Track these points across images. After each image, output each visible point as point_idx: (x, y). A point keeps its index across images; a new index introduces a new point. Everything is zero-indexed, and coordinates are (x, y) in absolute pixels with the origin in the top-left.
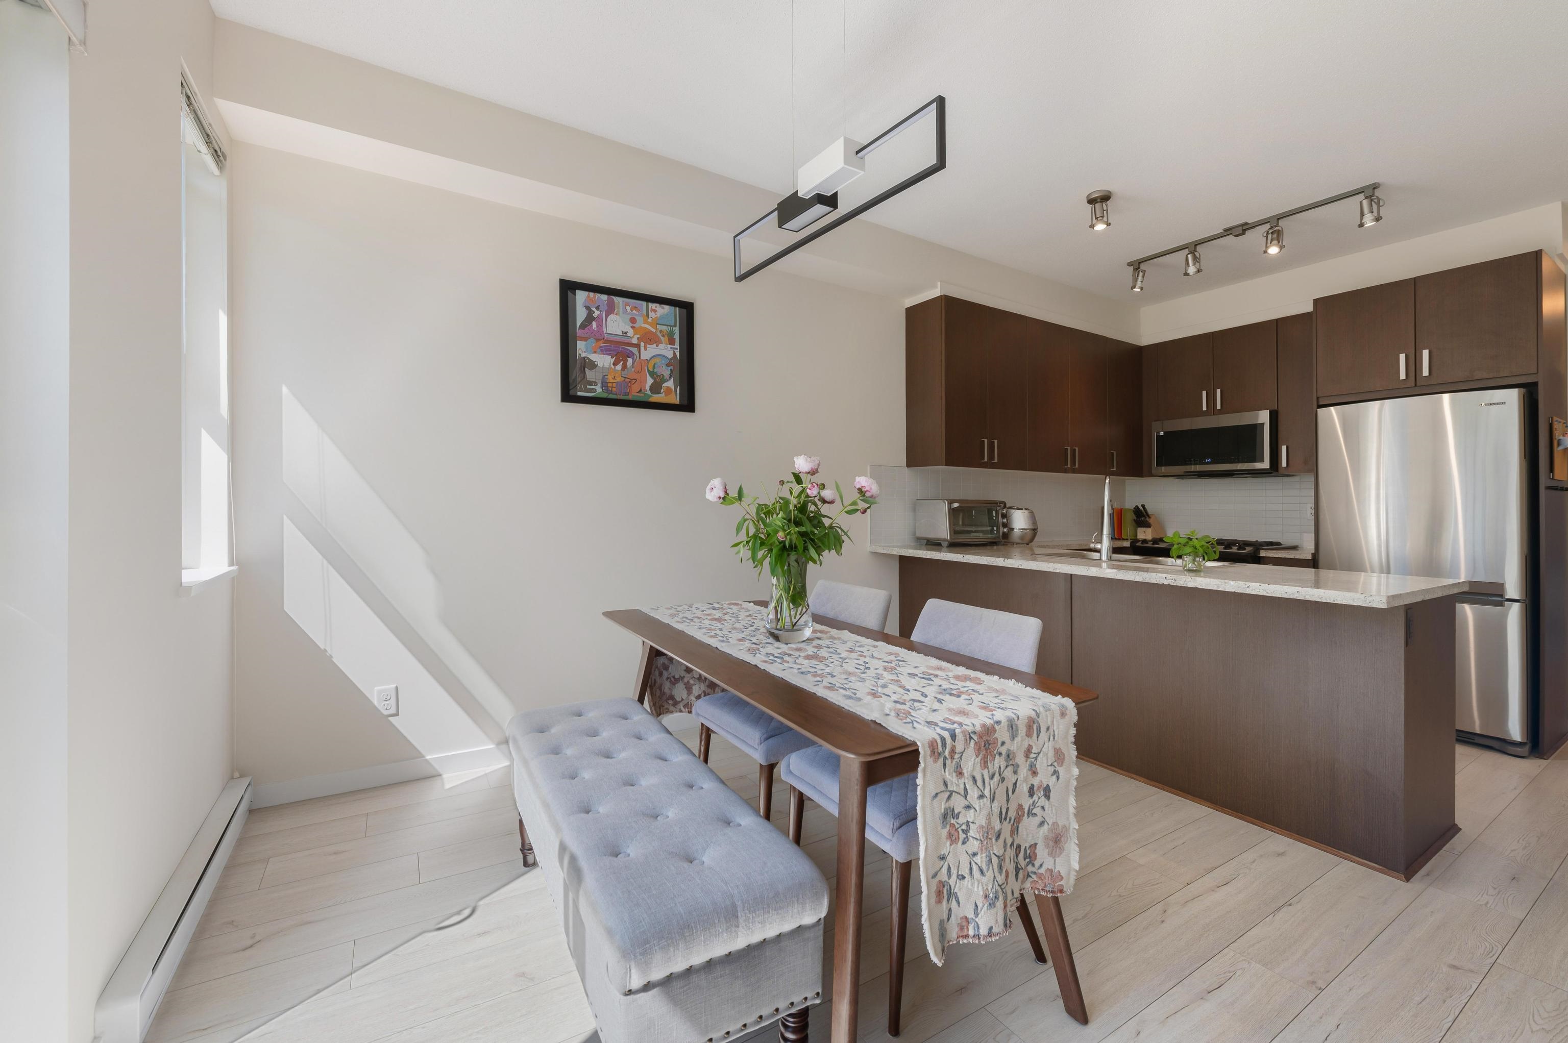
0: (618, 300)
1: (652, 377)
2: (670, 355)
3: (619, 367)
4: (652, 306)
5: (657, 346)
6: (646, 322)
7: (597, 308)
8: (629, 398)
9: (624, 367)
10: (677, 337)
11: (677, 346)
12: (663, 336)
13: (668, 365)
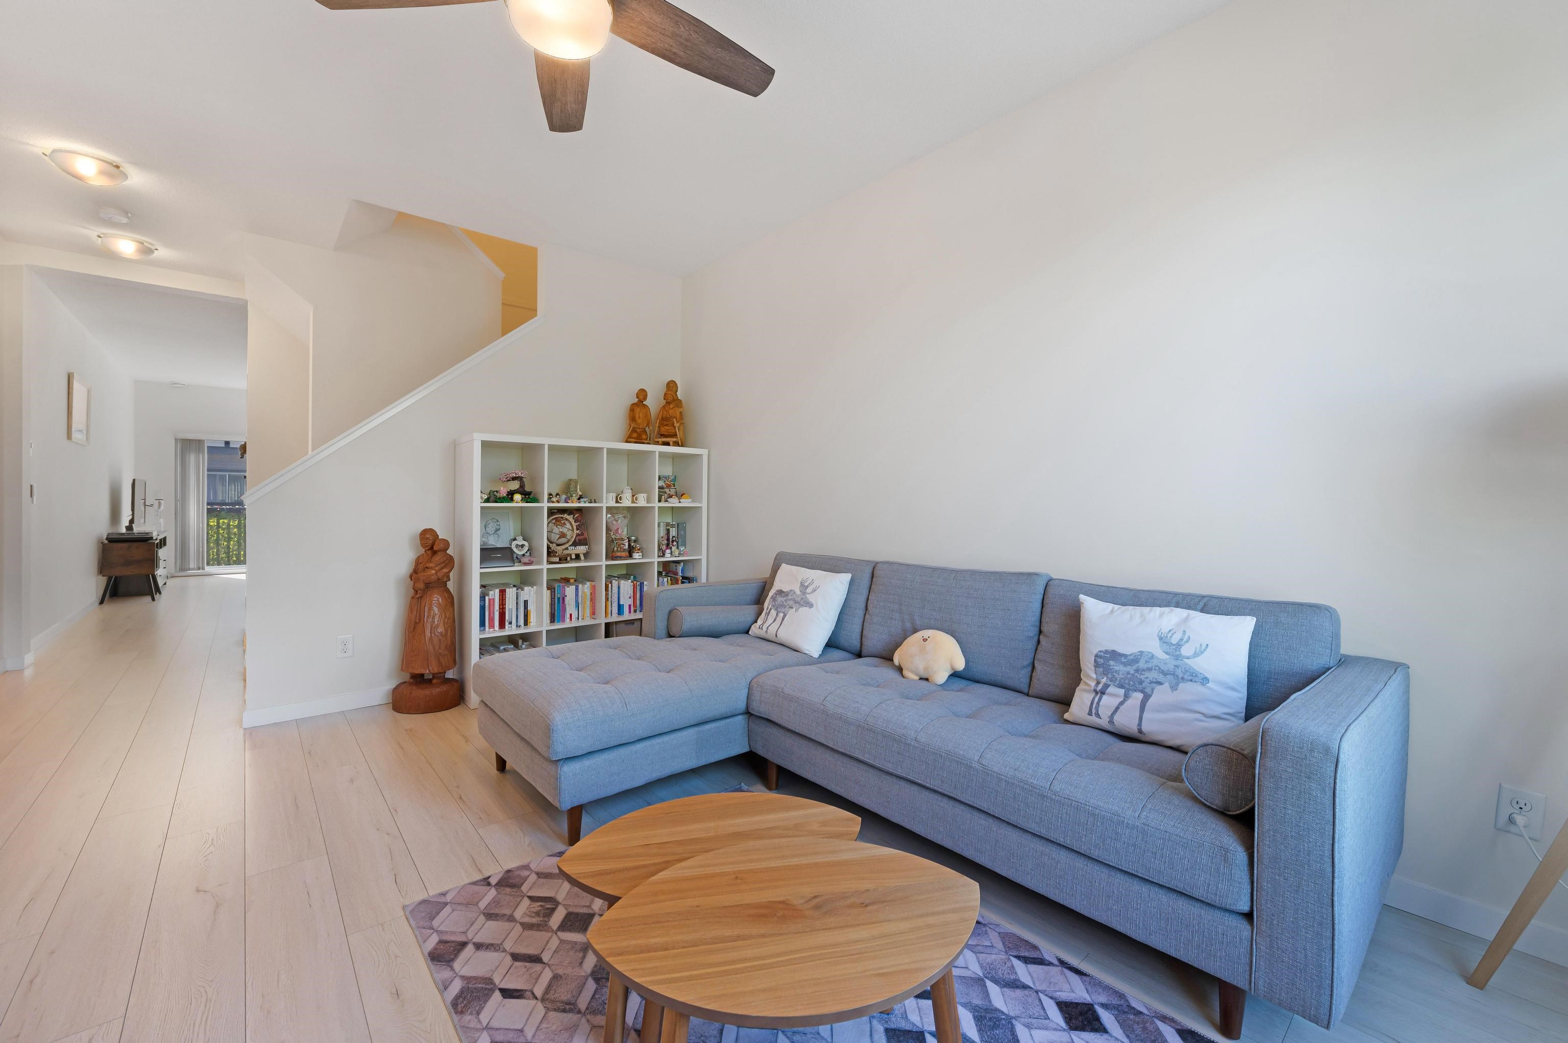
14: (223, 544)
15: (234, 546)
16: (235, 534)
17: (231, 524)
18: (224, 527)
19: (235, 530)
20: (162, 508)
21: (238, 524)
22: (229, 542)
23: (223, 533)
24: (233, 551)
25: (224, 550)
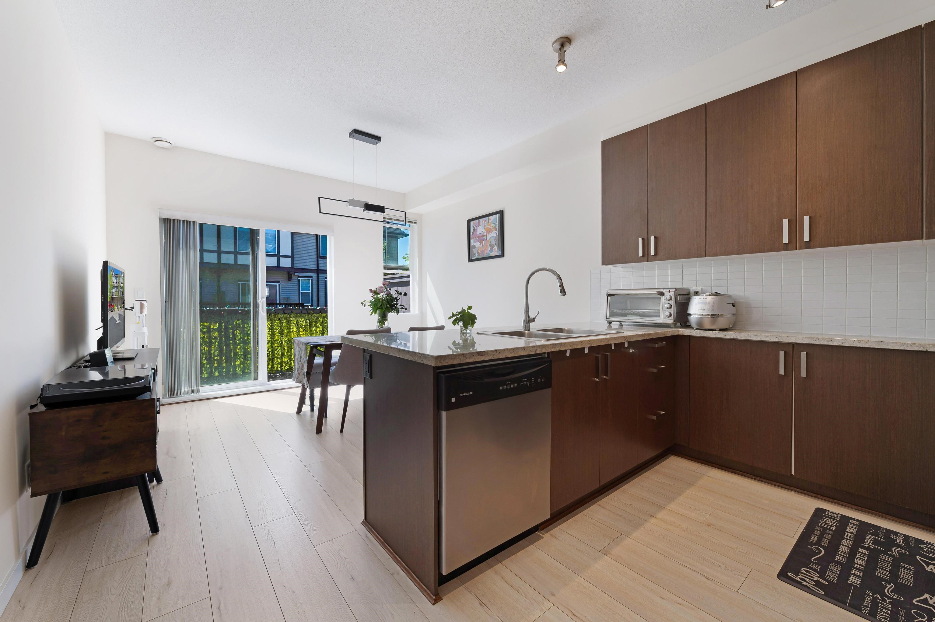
0: (481, 220)
1: (490, 246)
2: (495, 235)
3: (481, 246)
4: (490, 217)
5: (491, 233)
6: (488, 225)
7: (476, 226)
8: (484, 256)
9: (483, 245)
10: (497, 227)
11: (497, 231)
12: (493, 228)
13: (495, 240)
14: (204, 349)
15: (215, 351)
16: (216, 338)
17: (212, 327)
18: (204, 330)
19: (216, 333)
20: (145, 311)
21: (218, 327)
22: (210, 347)
23: (204, 337)
24: (214, 357)
25: (206, 357)
